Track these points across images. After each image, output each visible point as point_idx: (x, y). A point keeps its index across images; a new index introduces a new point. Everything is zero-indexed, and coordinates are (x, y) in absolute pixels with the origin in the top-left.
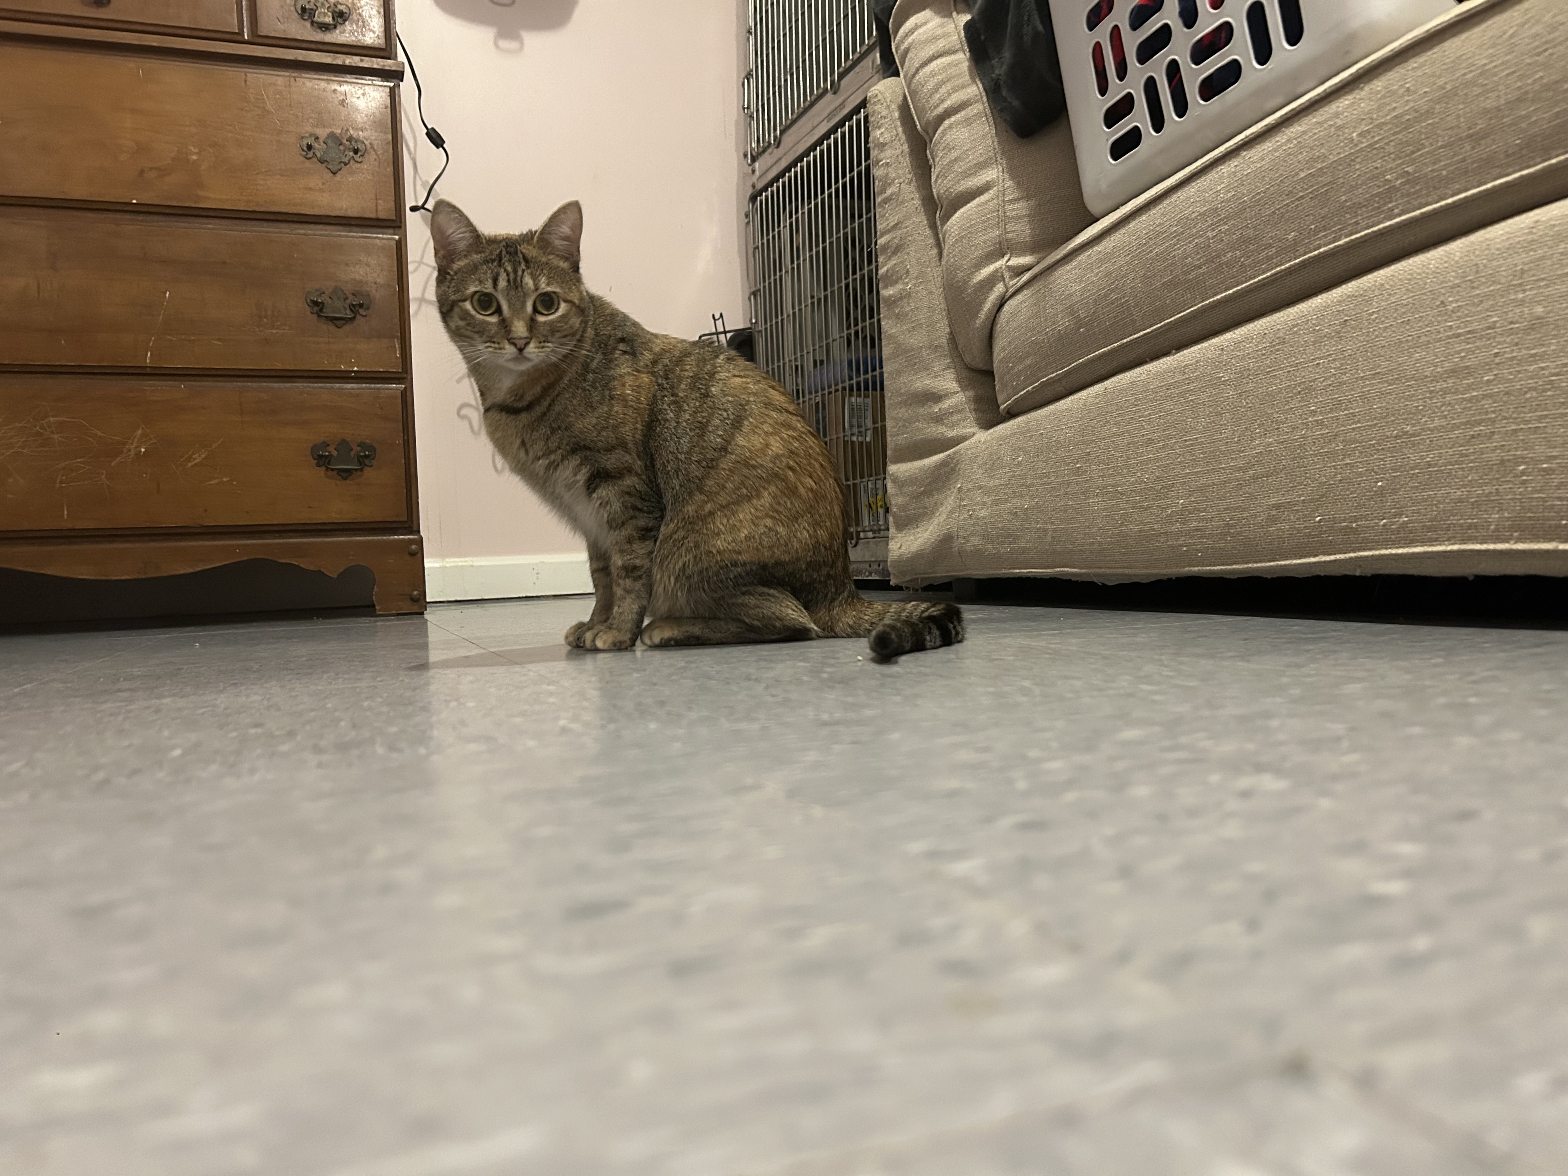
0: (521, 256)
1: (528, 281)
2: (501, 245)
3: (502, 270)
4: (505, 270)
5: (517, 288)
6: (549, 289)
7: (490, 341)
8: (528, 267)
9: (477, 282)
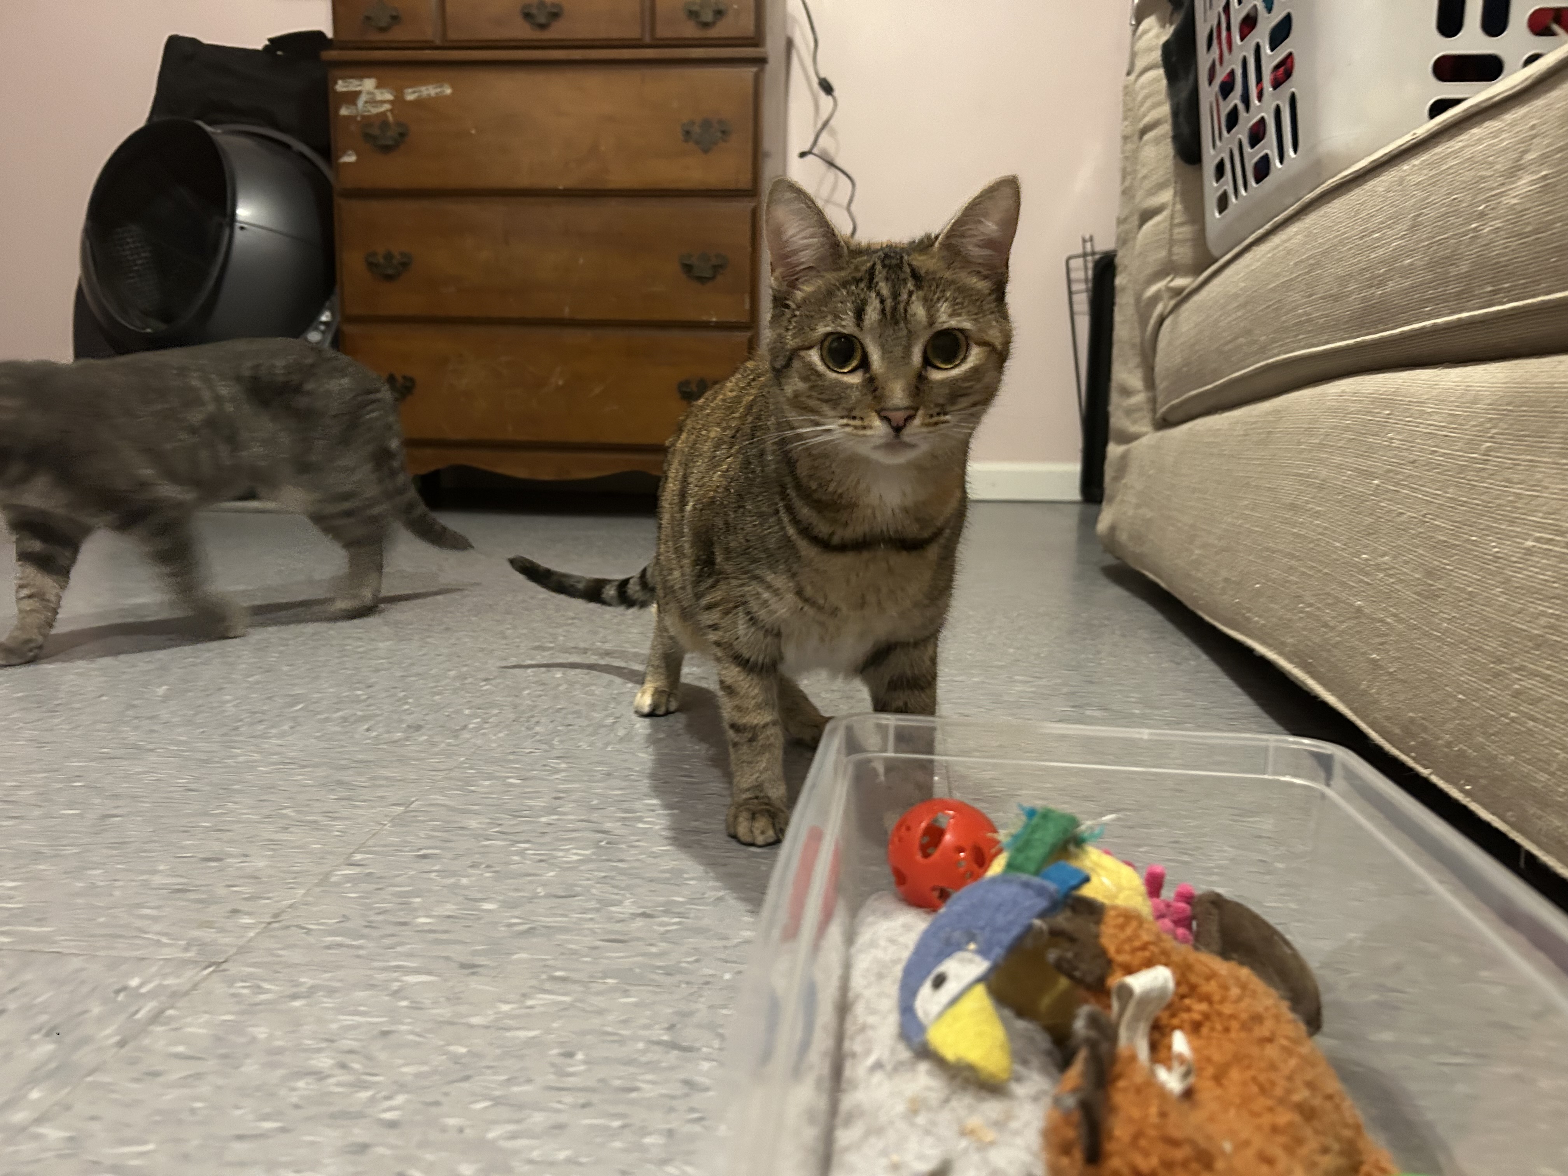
0: (908, 270)
1: (919, 310)
2: (875, 258)
3: (873, 295)
4: (878, 294)
5: (897, 323)
6: (953, 323)
7: (848, 417)
8: (919, 287)
9: (830, 317)
